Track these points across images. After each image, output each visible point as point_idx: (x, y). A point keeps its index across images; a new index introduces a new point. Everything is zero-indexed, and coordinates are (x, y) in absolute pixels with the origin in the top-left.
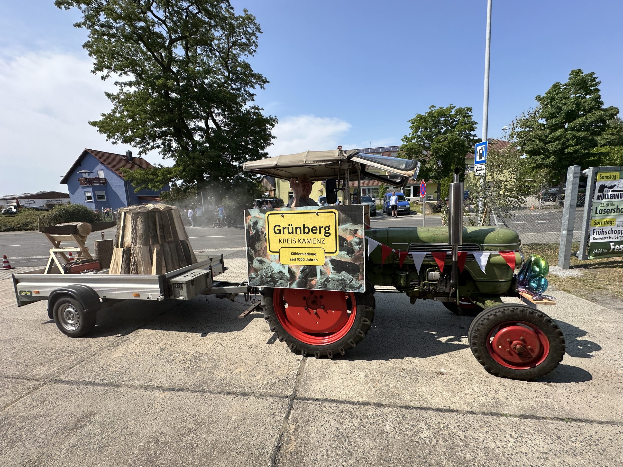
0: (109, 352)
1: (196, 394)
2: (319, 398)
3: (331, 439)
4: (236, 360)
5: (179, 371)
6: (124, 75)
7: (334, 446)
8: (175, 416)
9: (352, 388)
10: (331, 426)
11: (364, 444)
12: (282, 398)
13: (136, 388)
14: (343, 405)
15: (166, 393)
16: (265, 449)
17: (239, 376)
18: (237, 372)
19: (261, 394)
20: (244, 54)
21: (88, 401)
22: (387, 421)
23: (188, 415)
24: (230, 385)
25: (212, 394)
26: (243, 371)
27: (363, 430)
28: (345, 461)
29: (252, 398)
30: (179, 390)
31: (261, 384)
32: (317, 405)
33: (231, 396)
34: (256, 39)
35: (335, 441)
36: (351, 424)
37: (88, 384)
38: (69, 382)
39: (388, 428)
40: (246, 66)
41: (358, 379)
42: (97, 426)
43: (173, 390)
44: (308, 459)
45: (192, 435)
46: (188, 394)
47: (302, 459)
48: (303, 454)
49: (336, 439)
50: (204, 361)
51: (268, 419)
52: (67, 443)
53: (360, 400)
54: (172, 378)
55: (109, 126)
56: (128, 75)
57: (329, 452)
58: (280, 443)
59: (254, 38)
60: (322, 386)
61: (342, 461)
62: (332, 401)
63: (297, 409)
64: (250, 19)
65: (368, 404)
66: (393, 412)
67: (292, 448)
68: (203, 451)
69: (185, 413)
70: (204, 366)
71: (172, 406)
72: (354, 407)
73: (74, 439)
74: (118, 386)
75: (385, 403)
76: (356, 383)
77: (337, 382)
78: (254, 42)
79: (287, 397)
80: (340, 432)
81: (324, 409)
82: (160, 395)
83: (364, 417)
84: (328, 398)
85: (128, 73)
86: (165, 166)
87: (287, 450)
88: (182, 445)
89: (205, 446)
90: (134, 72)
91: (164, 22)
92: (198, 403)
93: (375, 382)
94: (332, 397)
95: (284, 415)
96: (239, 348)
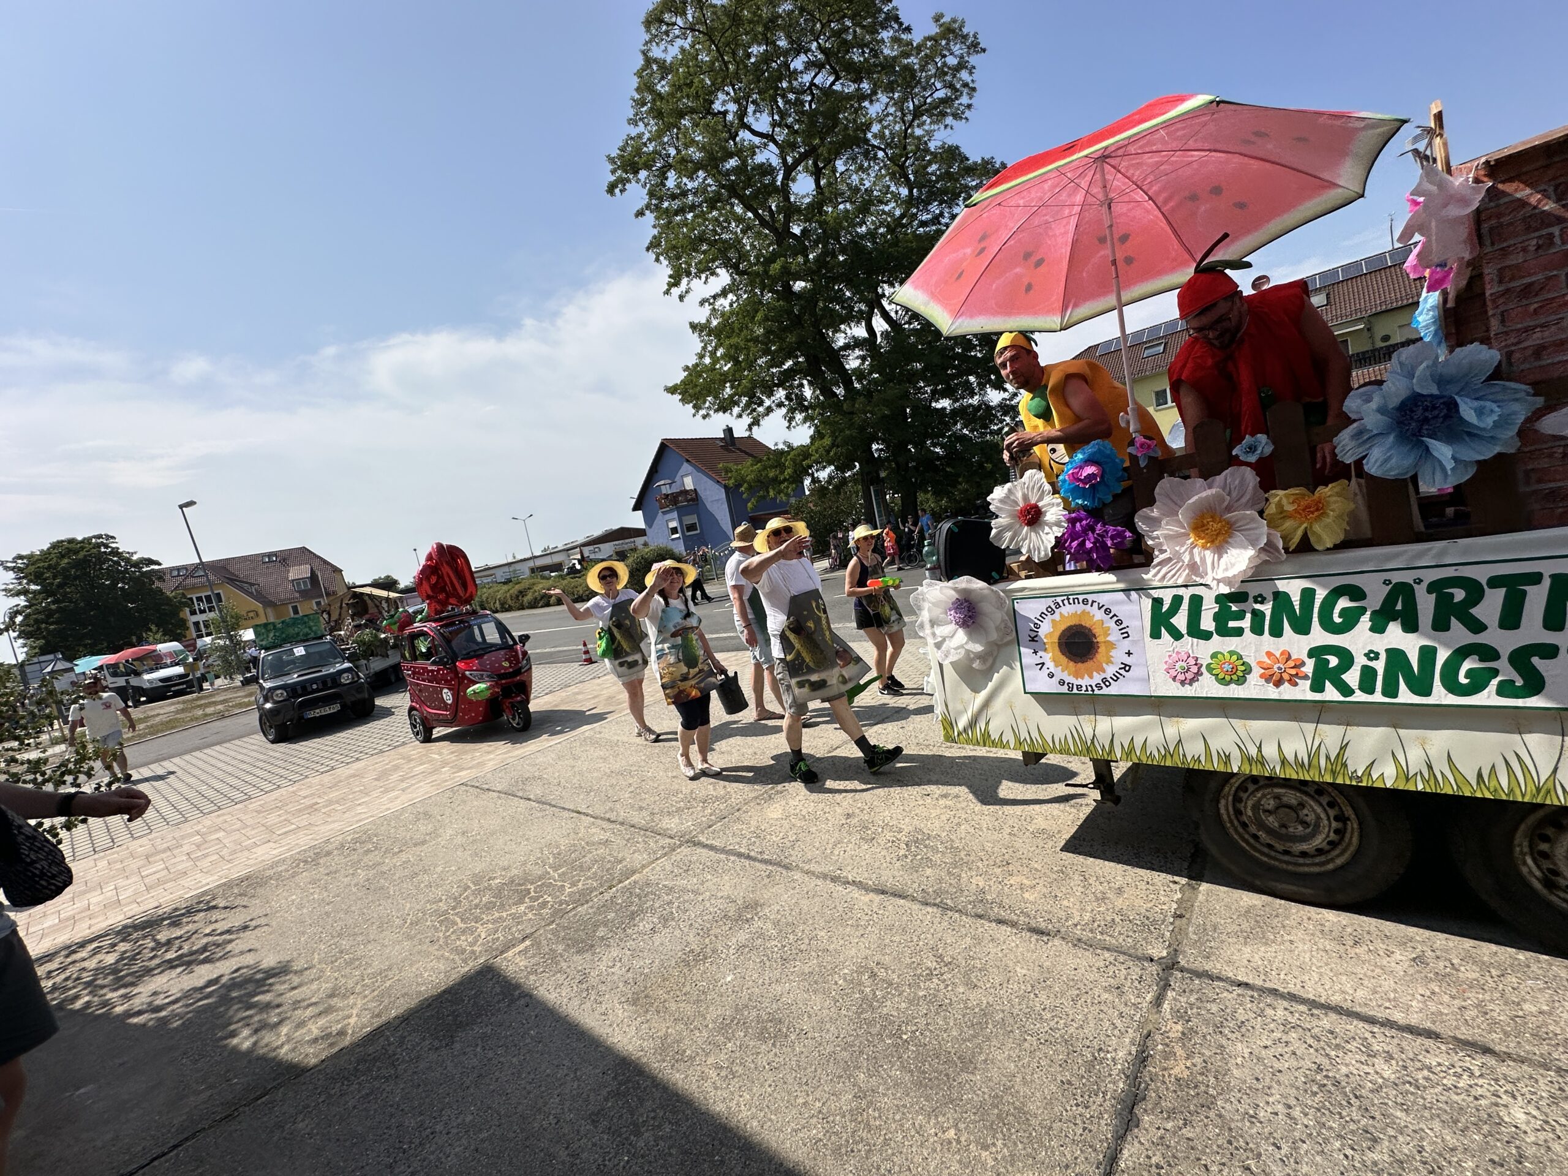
0: (759, 807)
1: (930, 909)
2: (1251, 982)
3: (1299, 1084)
4: (1007, 857)
5: (888, 859)
6: (712, 279)
7: (1309, 1102)
8: (897, 938)
9: (1366, 982)
10: (1294, 1053)
11: (1423, 1130)
12: (1139, 959)
13: (818, 877)
14: (1333, 1016)
15: (872, 895)
16: (1108, 1052)
17: (1019, 891)
18: (1012, 882)
19: (1079, 940)
20: (942, 127)
21: (746, 882)
22: (1514, 1097)
23: (921, 943)
24: (1001, 906)
25: (964, 917)
26: (1025, 881)
27: (1412, 1093)
28: (1353, 1149)
29: (1057, 941)
30: (895, 895)
31: (1077, 919)
32: (1243, 996)
33: (1005, 930)
34: (971, 73)
35: (1315, 1094)
36: (1367, 1069)
37: (740, 855)
38: (711, 848)
39: (1523, 1117)
40: (952, 153)
41: (1385, 963)
42: (769, 925)
43: (883, 892)
44: (1228, 1106)
45: (935, 980)
46: (916, 907)
47: (1212, 1103)
48: (1211, 1091)
49: (1315, 1088)
50: (935, 850)
51: (1105, 996)
52: (734, 940)
53: (1398, 1017)
54: (877, 871)
55: (696, 386)
56: (717, 275)
57: (1297, 1112)
58: (1144, 1052)
59: (964, 75)
60: (1257, 957)
61: (1343, 1145)
62: (1293, 997)
63: (1184, 991)
64: (951, 31)
65: (1430, 1034)
66: (1541, 1081)
67: (1179, 1069)
68: (964, 1016)
69: (915, 939)
70: (937, 858)
71: (887, 921)
72: (1376, 1030)
73: (742, 936)
74: (787, 867)
75: (1504, 1049)
76: (1378, 971)
77: (1308, 956)
78: (966, 85)
79: (1152, 960)
80: (1327, 1077)
81: (1269, 1012)
82: (864, 899)
83: (1419, 1065)
84: (1281, 989)
85: (718, 270)
86: (796, 444)
87: (1165, 1069)
88: (921, 994)
89: (967, 1008)
90: (726, 265)
91: (770, 137)
92: (939, 928)
93: (1458, 983)
94: (1293, 988)
95: (1149, 997)
96: (1010, 834)
